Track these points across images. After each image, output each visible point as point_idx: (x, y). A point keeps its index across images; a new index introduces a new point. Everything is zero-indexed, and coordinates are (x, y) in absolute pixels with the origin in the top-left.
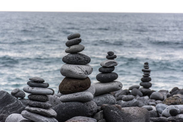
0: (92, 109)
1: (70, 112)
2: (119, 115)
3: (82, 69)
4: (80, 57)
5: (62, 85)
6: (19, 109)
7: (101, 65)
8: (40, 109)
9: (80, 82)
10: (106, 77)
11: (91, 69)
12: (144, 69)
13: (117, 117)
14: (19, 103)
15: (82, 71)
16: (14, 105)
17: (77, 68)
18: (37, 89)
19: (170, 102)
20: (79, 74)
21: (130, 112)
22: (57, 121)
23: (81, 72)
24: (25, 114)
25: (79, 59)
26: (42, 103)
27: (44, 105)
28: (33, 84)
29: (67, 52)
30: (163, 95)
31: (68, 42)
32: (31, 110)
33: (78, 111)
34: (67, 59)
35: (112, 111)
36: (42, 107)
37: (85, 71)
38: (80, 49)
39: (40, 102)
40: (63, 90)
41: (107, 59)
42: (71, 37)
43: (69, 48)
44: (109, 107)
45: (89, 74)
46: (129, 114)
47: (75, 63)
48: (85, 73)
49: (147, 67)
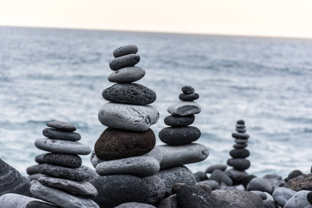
0: (155, 190)
1: (116, 193)
2: (208, 203)
3: (140, 112)
4: (137, 90)
5: (102, 143)
6: (16, 188)
7: (170, 112)
8: (66, 181)
9: (135, 138)
10: (178, 135)
11: (156, 115)
12: (236, 132)
13: (204, 206)
14: (17, 177)
15: (139, 117)
16: (6, 179)
17: (132, 110)
18: (62, 143)
19: (300, 185)
20: (135, 121)
21: (227, 200)
22: (97, 204)
23: (137, 119)
24: (38, 189)
25: (135, 94)
26: (70, 170)
27: (75, 174)
28: (55, 133)
29: (111, 80)
30: (272, 184)
31: (114, 62)
32: (50, 182)
33: (131, 193)
34: (112, 92)
35: (194, 194)
36: (70, 176)
37: (145, 116)
38: (137, 75)
39: (66, 168)
40: (104, 152)
41: (181, 101)
42: (121, 52)
43: (116, 73)
44: (188, 188)
45: (153, 124)
46: (226, 202)
47: (127, 101)
48: (146, 121)
49: (242, 130)
